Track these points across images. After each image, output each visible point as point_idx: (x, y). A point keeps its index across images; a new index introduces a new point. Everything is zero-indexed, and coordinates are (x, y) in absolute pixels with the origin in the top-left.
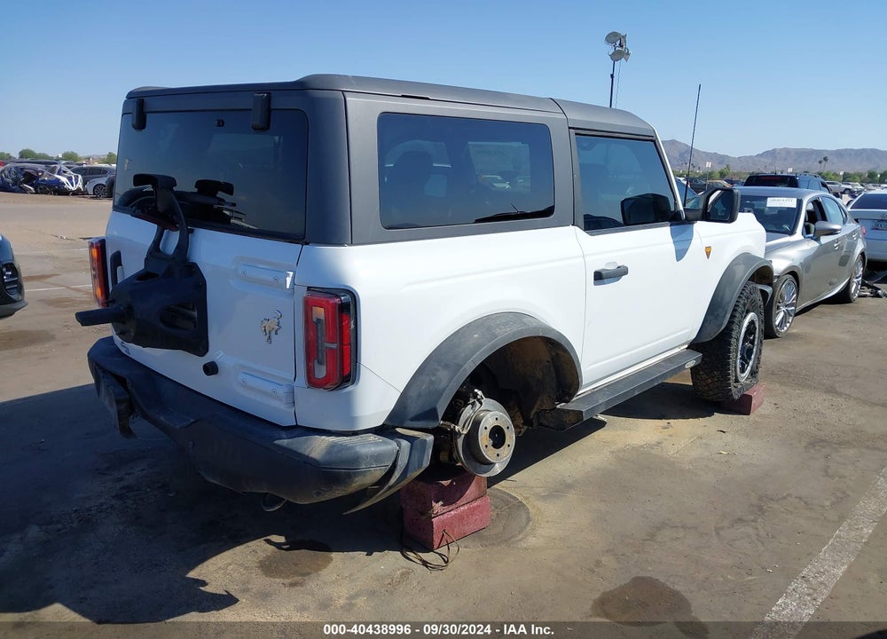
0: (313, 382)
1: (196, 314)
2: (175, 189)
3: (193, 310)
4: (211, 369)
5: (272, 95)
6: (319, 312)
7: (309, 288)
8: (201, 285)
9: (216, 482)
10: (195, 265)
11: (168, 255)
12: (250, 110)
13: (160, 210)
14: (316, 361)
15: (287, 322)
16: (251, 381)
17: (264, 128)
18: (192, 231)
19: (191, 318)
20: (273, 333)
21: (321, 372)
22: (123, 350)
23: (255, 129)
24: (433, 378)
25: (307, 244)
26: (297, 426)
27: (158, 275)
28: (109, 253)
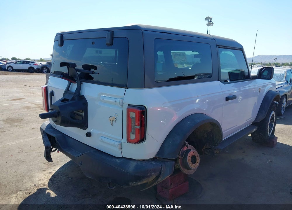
0: (129, 141)
1: (83, 114)
2: (76, 68)
3: (82, 112)
4: (89, 135)
5: (114, 32)
6: (133, 115)
7: (129, 105)
8: (85, 103)
9: (90, 178)
10: (83, 96)
11: (73, 92)
12: (106, 38)
13: (70, 76)
14: (131, 133)
15: (119, 118)
16: (104, 139)
17: (111, 45)
18: (82, 83)
19: (81, 116)
20: (114, 122)
21: (133, 137)
22: (54, 127)
23: (107, 45)
24: (174, 139)
25: (128, 88)
26: (122, 157)
27: (69, 100)
28: (49, 91)
